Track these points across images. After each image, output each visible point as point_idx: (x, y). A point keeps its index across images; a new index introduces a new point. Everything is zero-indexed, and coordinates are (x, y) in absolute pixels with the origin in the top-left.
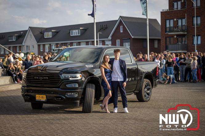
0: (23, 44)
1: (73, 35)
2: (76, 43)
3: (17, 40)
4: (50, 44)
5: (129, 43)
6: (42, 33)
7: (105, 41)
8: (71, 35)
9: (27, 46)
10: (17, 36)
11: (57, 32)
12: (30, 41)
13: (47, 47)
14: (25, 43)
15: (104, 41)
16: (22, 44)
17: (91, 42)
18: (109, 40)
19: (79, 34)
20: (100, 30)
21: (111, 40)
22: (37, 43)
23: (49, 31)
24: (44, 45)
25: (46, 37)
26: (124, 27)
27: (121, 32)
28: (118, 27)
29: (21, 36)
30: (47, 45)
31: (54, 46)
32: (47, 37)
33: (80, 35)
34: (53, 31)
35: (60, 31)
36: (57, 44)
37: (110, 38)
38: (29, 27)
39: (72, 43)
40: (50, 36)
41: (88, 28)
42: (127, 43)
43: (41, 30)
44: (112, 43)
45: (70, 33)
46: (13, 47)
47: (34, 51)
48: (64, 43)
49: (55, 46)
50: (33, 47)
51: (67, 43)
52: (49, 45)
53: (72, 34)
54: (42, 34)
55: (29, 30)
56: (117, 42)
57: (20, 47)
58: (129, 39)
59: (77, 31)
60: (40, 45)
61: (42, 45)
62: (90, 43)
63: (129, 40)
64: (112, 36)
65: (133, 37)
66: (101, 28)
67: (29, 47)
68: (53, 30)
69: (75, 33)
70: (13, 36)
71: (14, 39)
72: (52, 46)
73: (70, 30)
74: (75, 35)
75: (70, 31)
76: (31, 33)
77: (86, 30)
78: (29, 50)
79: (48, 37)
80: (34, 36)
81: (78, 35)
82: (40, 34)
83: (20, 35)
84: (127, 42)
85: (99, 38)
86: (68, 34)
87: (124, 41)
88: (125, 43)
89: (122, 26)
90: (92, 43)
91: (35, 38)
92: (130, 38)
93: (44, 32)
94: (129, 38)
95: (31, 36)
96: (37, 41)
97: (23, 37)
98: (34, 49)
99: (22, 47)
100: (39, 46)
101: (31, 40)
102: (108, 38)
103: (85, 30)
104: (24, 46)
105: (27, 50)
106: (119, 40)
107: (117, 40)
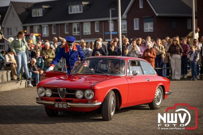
0: (3, 25)
1: (73, 13)
2: (77, 25)
4: (40, 26)
5: (152, 23)
8: (70, 13)
9: (8, 29)
12: (12, 22)
13: (36, 29)
14: (5, 24)
17: (98, 22)
18: (123, 19)
19: (80, 10)
21: (126, 19)
22: (21, 24)
25: (34, 15)
27: (141, 7)
31: (45, 28)
32: (36, 15)
33: (82, 12)
34: (44, 7)
36: (50, 26)
38: (11, 2)
39: (71, 24)
40: (40, 14)
42: (149, 24)
44: (128, 23)
45: (68, 9)
48: (60, 24)
49: (48, 28)
51: (64, 24)
52: (38, 26)
54: (29, 12)
55: (11, 6)
56: (135, 21)
58: (151, 17)
59: (78, 7)
60: (26, 27)
61: (29, 27)
62: (97, 23)
63: (152, 19)
64: (128, 14)
65: (157, 15)
67: (11, 29)
69: (76, 9)
72: (43, 28)
74: (76, 12)
75: (68, 7)
76: (13, 10)
81: (79, 12)
82: (26, 11)
84: (149, 22)
86: (65, 11)
87: (144, 20)
88: (146, 23)
91: (20, 19)
92: (153, 16)
93: (32, 9)
95: (14, 14)
101: (13, 20)
104: (4, 28)
106: (138, 19)
107: (135, 19)
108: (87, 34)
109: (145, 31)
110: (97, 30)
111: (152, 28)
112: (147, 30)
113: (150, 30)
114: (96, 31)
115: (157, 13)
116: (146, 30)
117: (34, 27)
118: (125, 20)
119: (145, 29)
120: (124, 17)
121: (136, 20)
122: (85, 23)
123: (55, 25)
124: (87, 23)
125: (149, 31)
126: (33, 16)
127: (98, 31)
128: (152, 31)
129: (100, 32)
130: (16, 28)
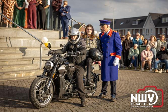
0: (144, 27)
3: (139, 24)
9: (147, 30)
10: (139, 20)
12: (149, 25)
22: (155, 27)
24: (161, 29)
29: (143, 20)
46: (136, 30)
47: (152, 34)
50: (152, 31)
52: (165, 29)
54: (160, 19)
55: (149, 16)
57: (141, 30)
61: (159, 29)
67: (148, 30)
70: (135, 21)
71: (137, 23)
76: (150, 18)
78: (148, 33)
79: (165, 22)
80: (153, 21)
82: (158, 19)
93: (162, 18)
97: (144, 22)
98: (152, 32)
100: (157, 29)
104: (144, 29)
105: (147, 33)
126: (162, 22)
130: (152, 29)
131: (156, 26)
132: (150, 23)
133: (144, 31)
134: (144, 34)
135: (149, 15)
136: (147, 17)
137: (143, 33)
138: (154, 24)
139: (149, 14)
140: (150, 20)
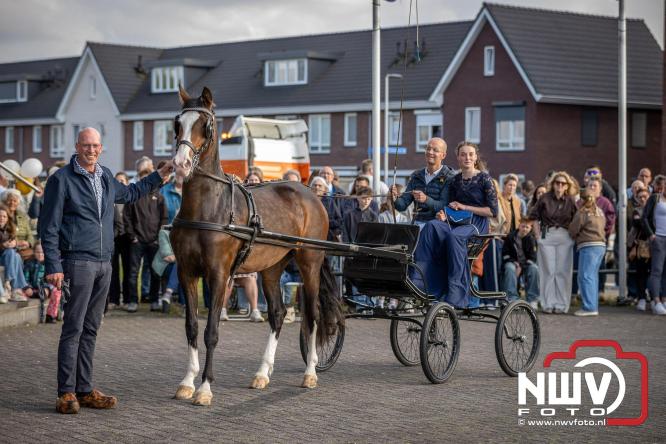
0: (60, 117)
1: (276, 83)
3: (31, 97)
5: (521, 124)
6: (142, 72)
7: (416, 112)
8: (267, 84)
9: (76, 127)
10: (35, 81)
11: (208, 69)
12: (89, 106)
13: (162, 130)
14: (66, 111)
15: (412, 110)
16: (53, 115)
17: (355, 115)
18: (433, 109)
19: (301, 77)
20: (396, 62)
21: (443, 108)
22: (118, 113)
23: (172, 65)
24: (149, 125)
25: (158, 87)
26: (500, 53)
27: (489, 71)
28: (475, 54)
29: (52, 81)
30: (164, 123)
32: (165, 87)
33: (305, 82)
34: (189, 61)
35: (220, 63)
37: (437, 98)
38: (89, 45)
40: (176, 82)
41: (343, 54)
42: (511, 125)
43: (140, 57)
44: (445, 121)
45: (262, 72)
46: (17, 128)
52: (170, 123)
53: (272, 79)
54: (142, 76)
55: (88, 56)
56: (467, 115)
57: (46, 128)
59: (294, 65)
60: (131, 123)
61: (141, 124)
62: (350, 118)
63: (522, 111)
64: (447, 93)
65: (538, 97)
66: (399, 54)
68: (189, 56)
69: (286, 73)
71: (22, 96)
73: (264, 62)
74: (286, 83)
75: (263, 66)
76: (94, 68)
77: (332, 61)
79: (168, 90)
80: (109, 83)
81: (296, 82)
82: (134, 74)
83: (47, 78)
84: (514, 119)
85: (391, 99)
86: (255, 76)
87: (498, 112)
88: (504, 124)
89: (492, 48)
90: (358, 117)
91: (113, 93)
92: (526, 101)
93: (151, 68)
94: (520, 102)
95: (95, 81)
96: (119, 107)
97: (58, 87)
99: (56, 131)
100: (128, 126)
101: (92, 99)
102: (426, 97)
103: (328, 63)
104: (62, 124)
106: (478, 109)
107: (467, 110)
108: (320, 151)
109: (498, 148)
110: (350, 139)
111: (521, 140)
112: (507, 145)
113: (514, 144)
114: (348, 143)
115: (537, 92)
116: (502, 145)
117: (156, 123)
118: (439, 112)
119: (499, 141)
120: (434, 102)
121: (471, 112)
122: (314, 116)
123: (220, 120)
124: (320, 117)
125: (511, 148)
126: (155, 90)
127: (354, 144)
128: (522, 148)
129: (358, 146)
130: (102, 126)
131: (123, 110)
132: (95, 92)
133: (59, 132)
134: (60, 149)
135: (84, 51)
136: (75, 61)
137: (56, 146)
138: (112, 100)
139: (88, 50)
140: (91, 77)
